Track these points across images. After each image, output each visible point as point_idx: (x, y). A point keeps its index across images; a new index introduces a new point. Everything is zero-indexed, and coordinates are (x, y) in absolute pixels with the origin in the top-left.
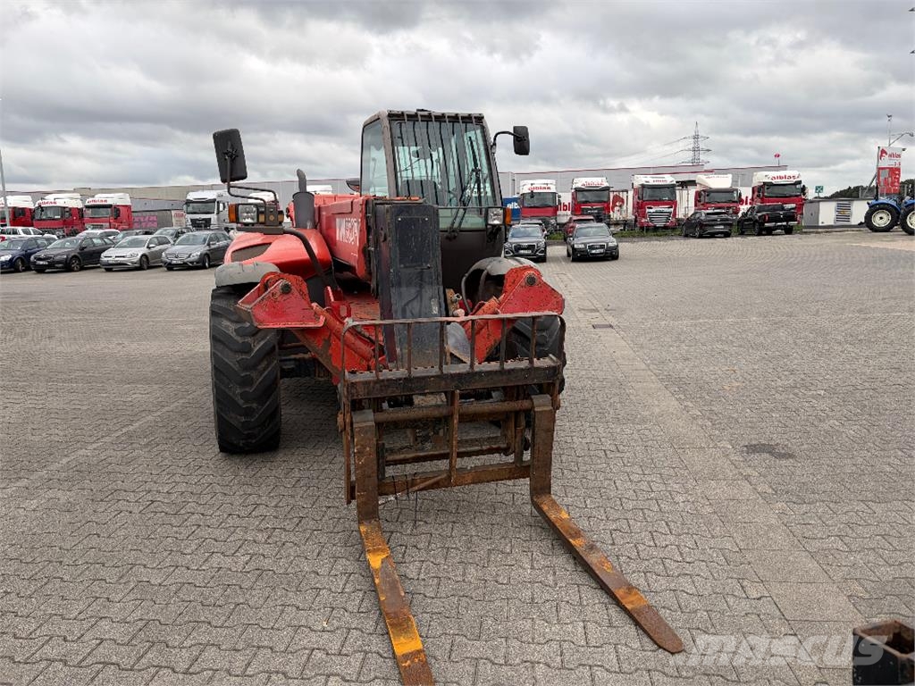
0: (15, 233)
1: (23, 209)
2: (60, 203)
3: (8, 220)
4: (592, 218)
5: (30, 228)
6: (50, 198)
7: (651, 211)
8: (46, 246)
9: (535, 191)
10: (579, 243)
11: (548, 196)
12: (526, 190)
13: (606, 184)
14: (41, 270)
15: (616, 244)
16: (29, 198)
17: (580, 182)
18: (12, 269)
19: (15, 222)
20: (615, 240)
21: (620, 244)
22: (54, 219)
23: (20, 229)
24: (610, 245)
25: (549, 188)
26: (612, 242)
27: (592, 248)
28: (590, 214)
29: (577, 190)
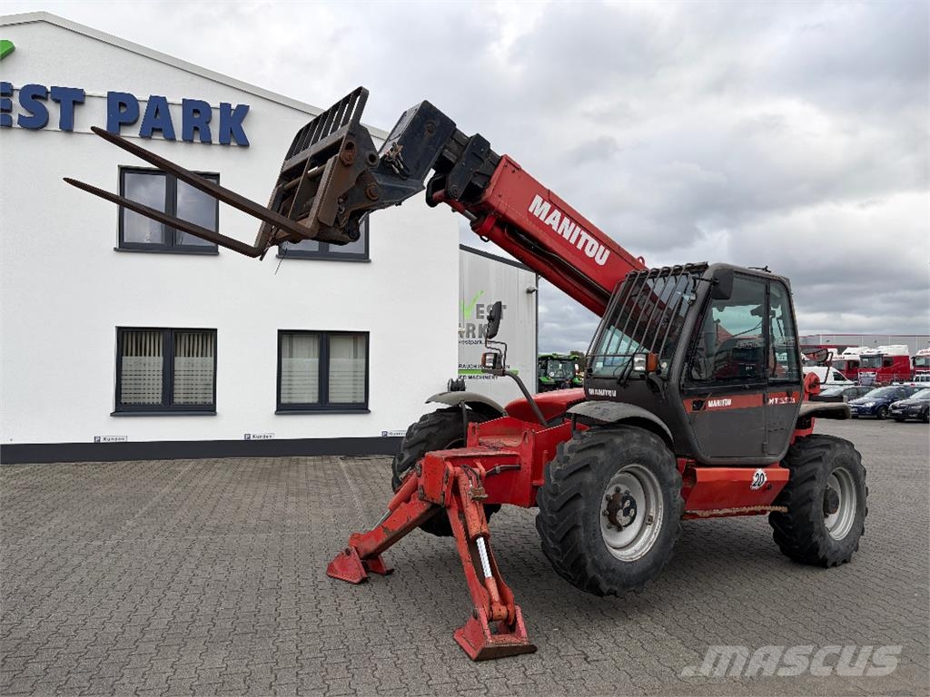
8: (914, 394)
14: (899, 419)
18: (876, 416)
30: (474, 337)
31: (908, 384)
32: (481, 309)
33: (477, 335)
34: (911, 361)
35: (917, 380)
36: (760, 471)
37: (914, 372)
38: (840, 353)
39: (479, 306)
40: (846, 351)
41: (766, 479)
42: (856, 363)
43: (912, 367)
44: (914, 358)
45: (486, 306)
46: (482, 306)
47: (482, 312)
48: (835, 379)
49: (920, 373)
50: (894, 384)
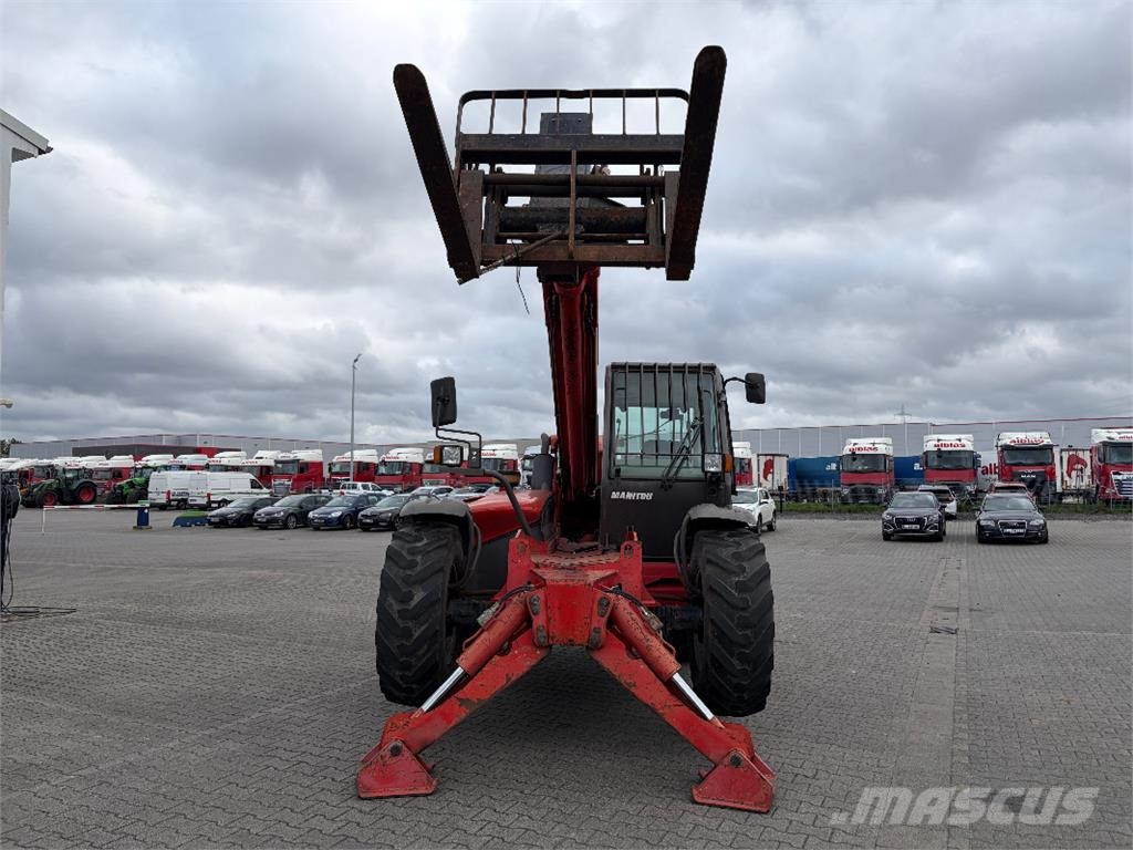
0: (354, 487)
1: (368, 464)
2: (402, 458)
3: (351, 474)
4: (1022, 485)
5: (370, 484)
6: (394, 453)
7: (1119, 477)
8: (376, 502)
9: (943, 449)
10: (985, 518)
11: (962, 455)
12: (930, 446)
13: (1047, 441)
14: (366, 528)
15: (1042, 522)
16: (374, 451)
17: (1009, 438)
18: (340, 527)
19: (358, 478)
20: (1041, 516)
21: (1048, 522)
22: (394, 475)
23: (359, 484)
24: (1035, 523)
25: (964, 446)
26: (1038, 520)
27: (1005, 525)
28: (1023, 480)
29: (1006, 448)
34: (326, 467)
40: (256, 455)
42: (269, 469)
44: (330, 464)
48: (253, 488)
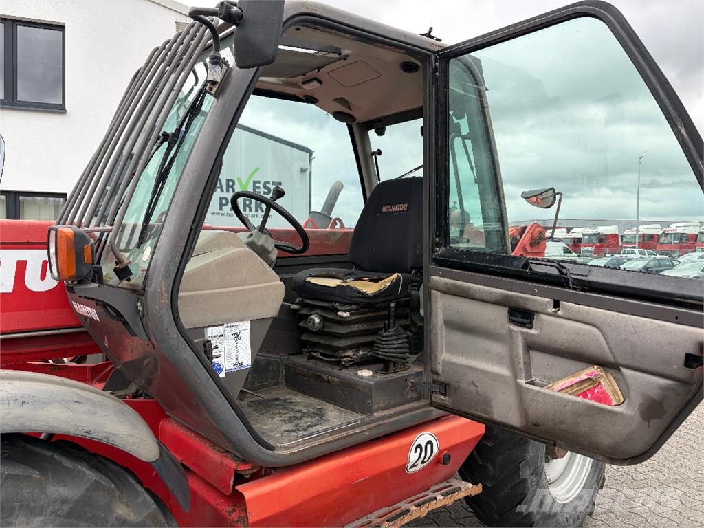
1: (651, 235)
2: (680, 230)
6: (673, 227)
30: (250, 210)
31: (618, 256)
32: (257, 185)
33: (254, 209)
34: (620, 238)
35: (624, 253)
36: (423, 438)
37: (622, 247)
38: (568, 232)
39: (255, 183)
40: (573, 231)
41: (436, 450)
42: (579, 240)
43: (620, 244)
44: (622, 236)
45: (262, 183)
46: (259, 182)
47: (259, 188)
48: (565, 252)
49: (626, 248)
50: (607, 255)
